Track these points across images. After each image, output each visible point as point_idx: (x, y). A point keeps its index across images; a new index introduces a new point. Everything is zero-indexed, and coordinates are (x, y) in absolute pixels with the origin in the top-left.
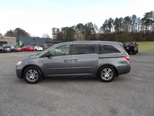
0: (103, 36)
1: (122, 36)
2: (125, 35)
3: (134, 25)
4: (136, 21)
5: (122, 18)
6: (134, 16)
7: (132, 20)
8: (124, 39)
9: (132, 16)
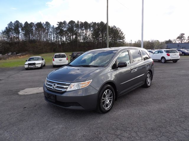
0: (8, 45)
1: (36, 46)
2: (40, 45)
3: (49, 34)
4: (51, 30)
5: (33, 24)
6: (47, 24)
7: (46, 28)
8: (40, 50)
9: (45, 23)
